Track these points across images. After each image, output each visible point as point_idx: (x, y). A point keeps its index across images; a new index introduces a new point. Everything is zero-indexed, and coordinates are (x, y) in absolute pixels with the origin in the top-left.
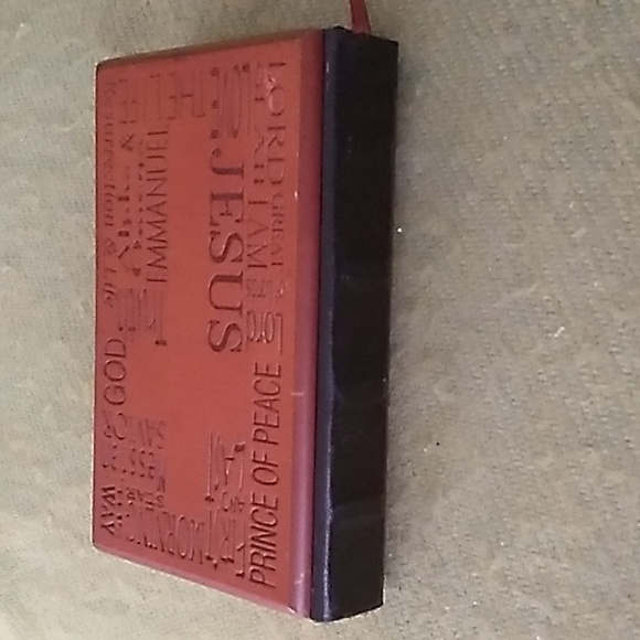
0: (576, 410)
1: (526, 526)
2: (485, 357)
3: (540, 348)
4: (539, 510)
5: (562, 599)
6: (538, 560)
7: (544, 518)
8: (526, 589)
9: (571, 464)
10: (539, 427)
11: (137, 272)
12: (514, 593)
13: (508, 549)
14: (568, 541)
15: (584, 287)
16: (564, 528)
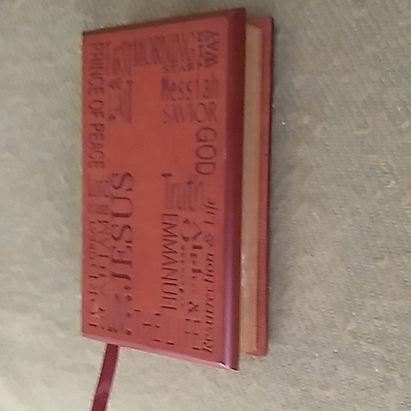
0: (402, 231)
1: (369, 302)
2: (343, 201)
3: (379, 194)
4: (378, 293)
5: (392, 345)
6: (377, 322)
7: (381, 297)
8: (369, 341)
9: (399, 263)
10: (378, 242)
11: (186, 221)
12: (361, 343)
13: (358, 317)
14: (396, 311)
15: (407, 157)
16: (394, 302)
